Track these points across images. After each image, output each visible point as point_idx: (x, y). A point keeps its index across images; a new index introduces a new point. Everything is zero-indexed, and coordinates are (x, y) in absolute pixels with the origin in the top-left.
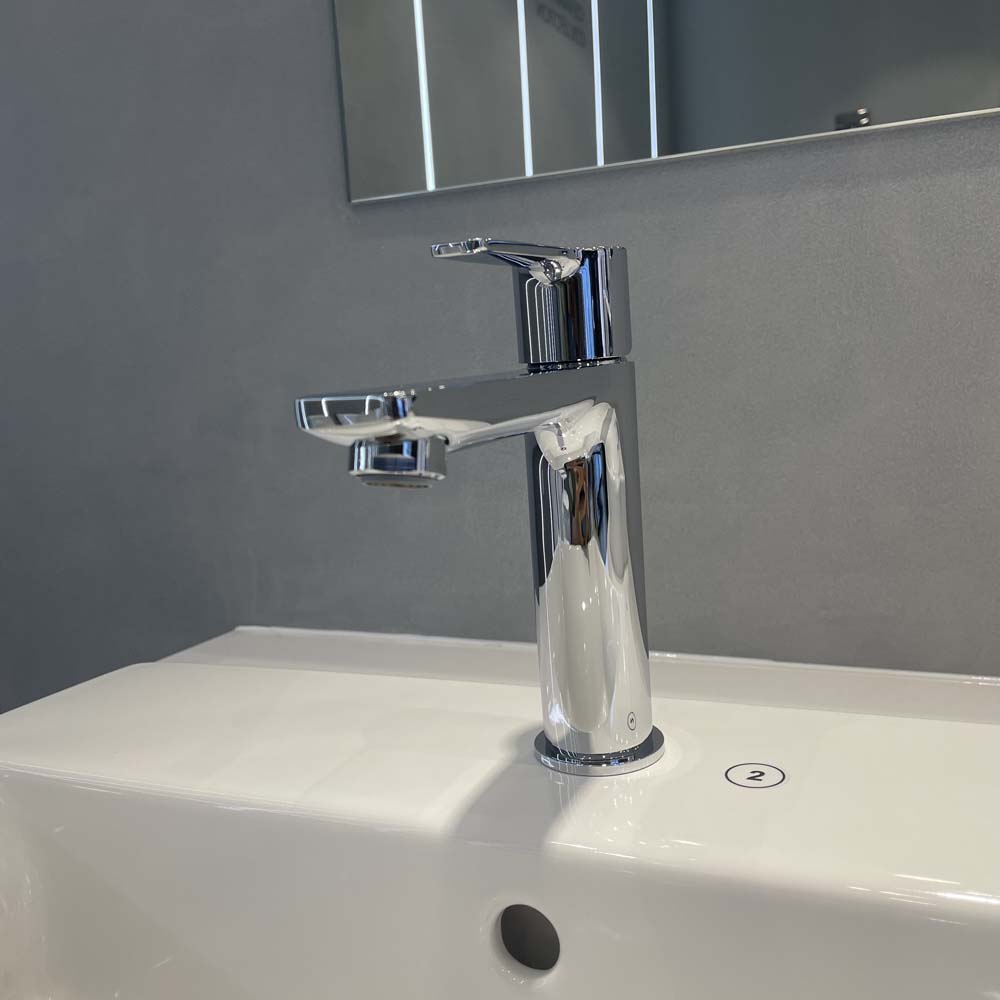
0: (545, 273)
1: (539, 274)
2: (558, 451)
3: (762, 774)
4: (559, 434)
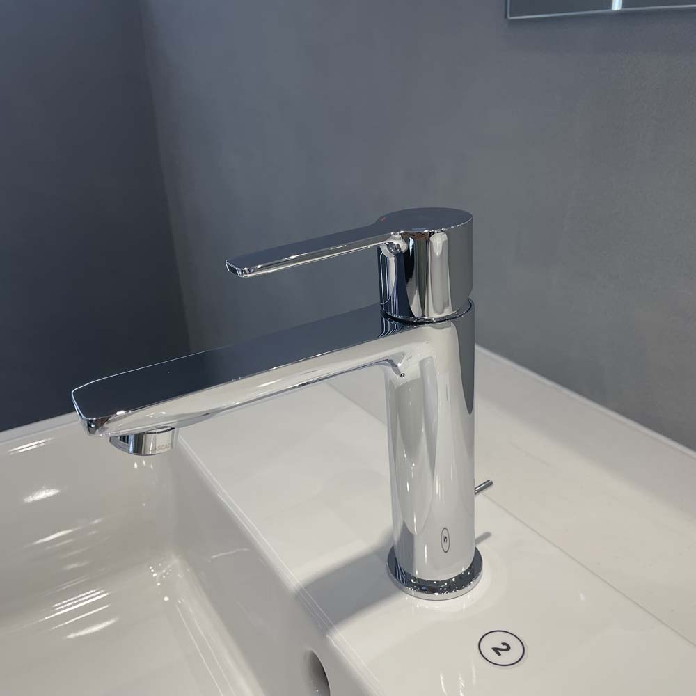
3: (508, 648)
4: (394, 366)
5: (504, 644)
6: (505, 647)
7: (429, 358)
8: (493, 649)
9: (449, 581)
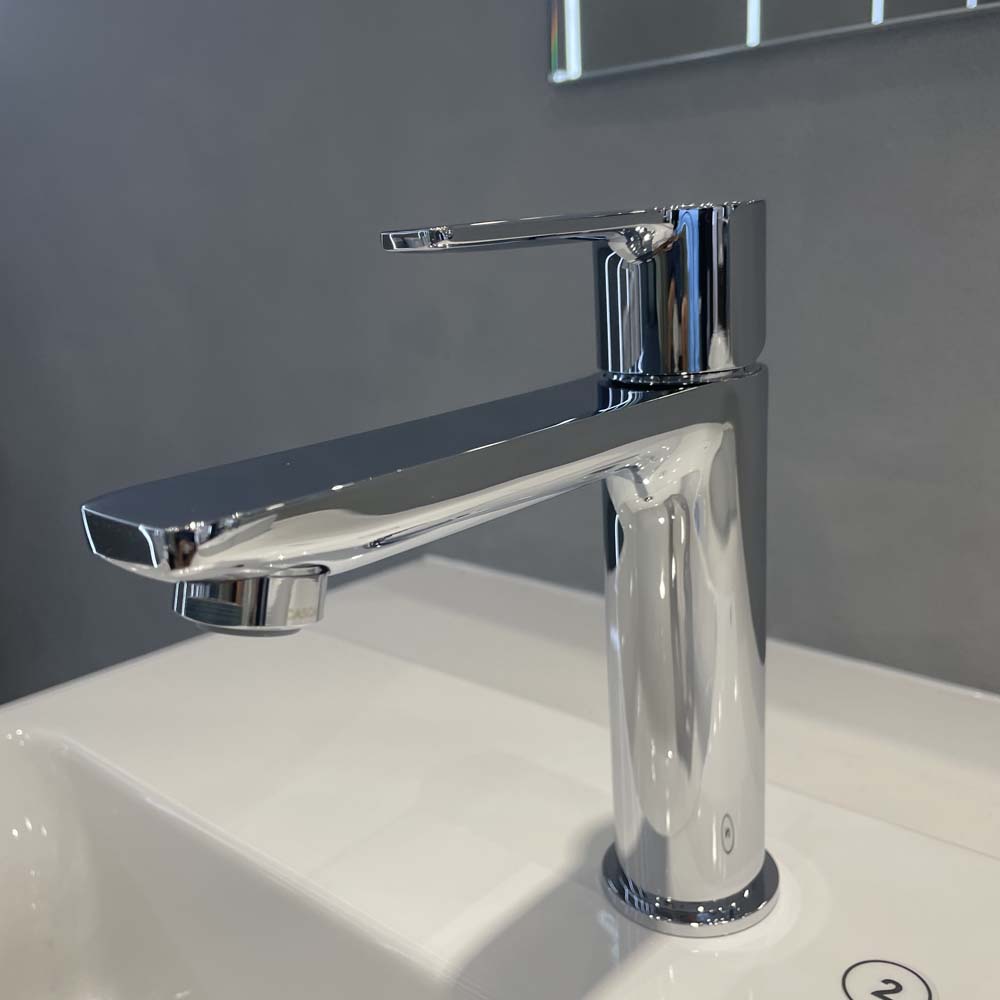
0: (629, 243)
1: (619, 246)
2: (638, 503)
3: (898, 988)
4: (638, 481)
5: (886, 982)
6: (891, 987)
7: (693, 472)
8: (873, 993)
9: (739, 897)
